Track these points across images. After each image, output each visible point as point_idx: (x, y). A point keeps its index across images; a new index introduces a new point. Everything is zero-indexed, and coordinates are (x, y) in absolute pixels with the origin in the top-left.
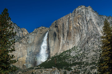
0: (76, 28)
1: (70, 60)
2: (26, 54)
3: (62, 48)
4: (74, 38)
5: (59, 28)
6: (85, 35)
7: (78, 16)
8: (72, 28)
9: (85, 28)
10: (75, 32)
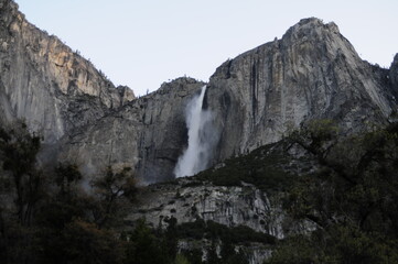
0: (294, 81)
1: (294, 166)
2: (136, 152)
3: (251, 138)
4: (289, 109)
5: (240, 79)
6: (327, 99)
7: (302, 46)
8: (281, 81)
9: (327, 78)
10: (292, 92)
